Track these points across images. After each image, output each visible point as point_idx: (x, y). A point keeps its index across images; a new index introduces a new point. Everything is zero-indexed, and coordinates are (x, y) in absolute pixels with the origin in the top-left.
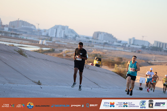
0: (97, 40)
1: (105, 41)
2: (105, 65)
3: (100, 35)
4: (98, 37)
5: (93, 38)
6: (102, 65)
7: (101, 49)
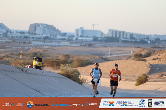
0: (35, 34)
1: (45, 35)
2: (48, 66)
3: (38, 28)
4: (35, 30)
5: (29, 33)
6: (43, 66)
7: (41, 45)
